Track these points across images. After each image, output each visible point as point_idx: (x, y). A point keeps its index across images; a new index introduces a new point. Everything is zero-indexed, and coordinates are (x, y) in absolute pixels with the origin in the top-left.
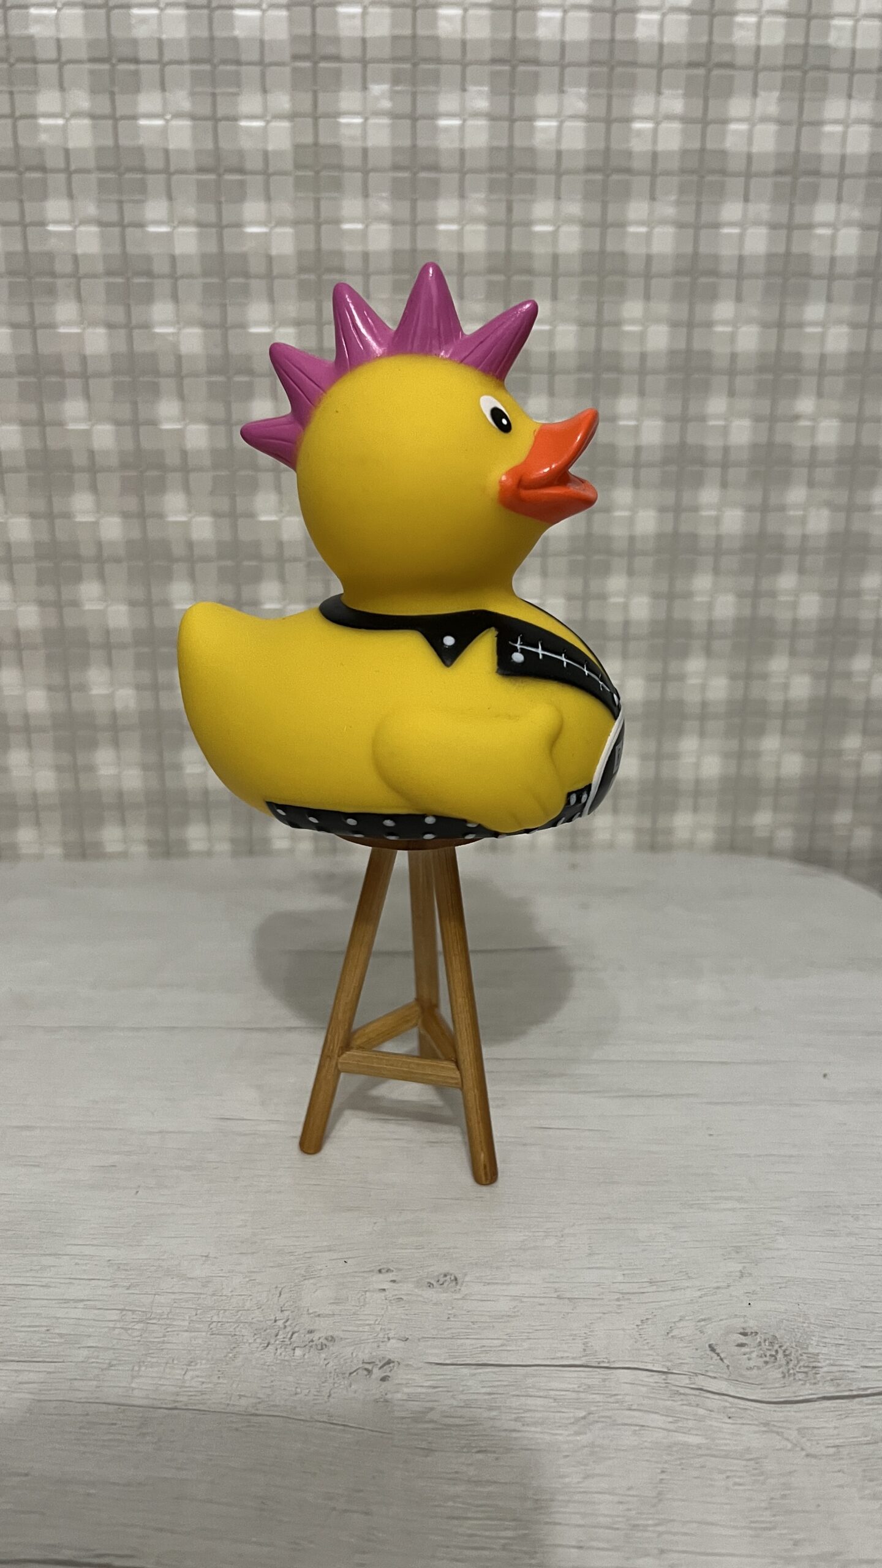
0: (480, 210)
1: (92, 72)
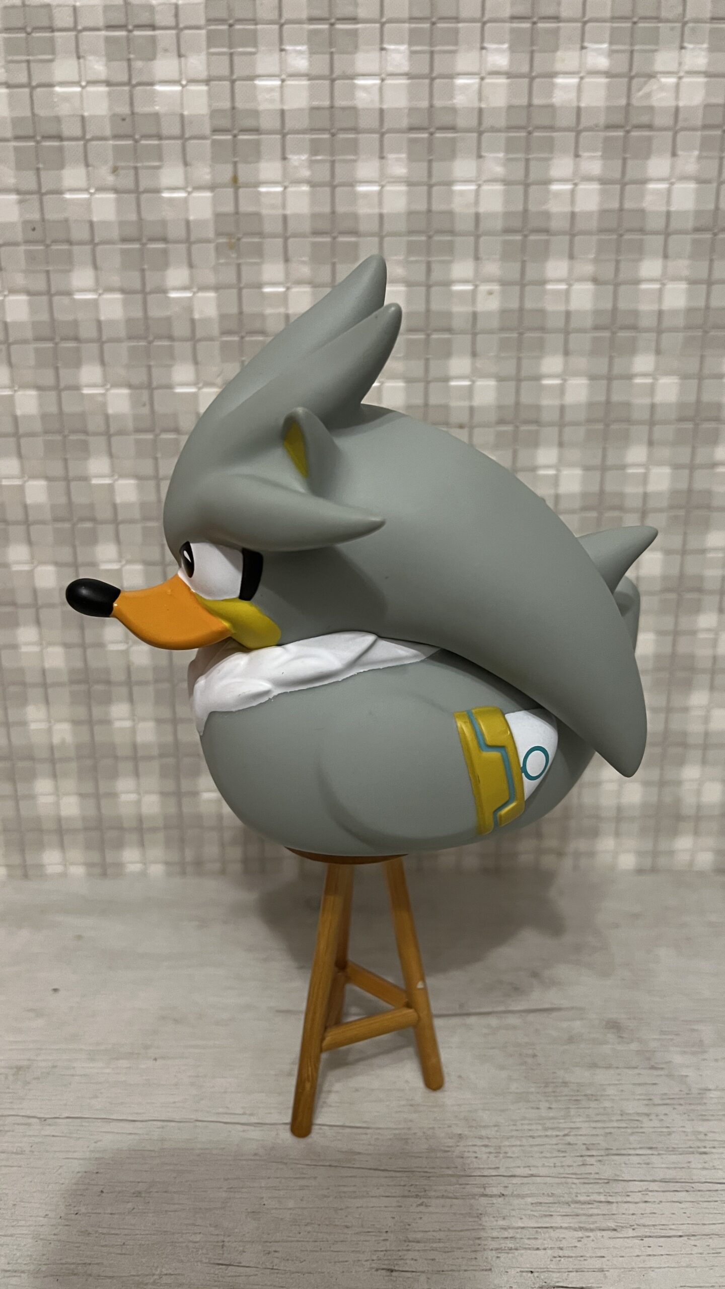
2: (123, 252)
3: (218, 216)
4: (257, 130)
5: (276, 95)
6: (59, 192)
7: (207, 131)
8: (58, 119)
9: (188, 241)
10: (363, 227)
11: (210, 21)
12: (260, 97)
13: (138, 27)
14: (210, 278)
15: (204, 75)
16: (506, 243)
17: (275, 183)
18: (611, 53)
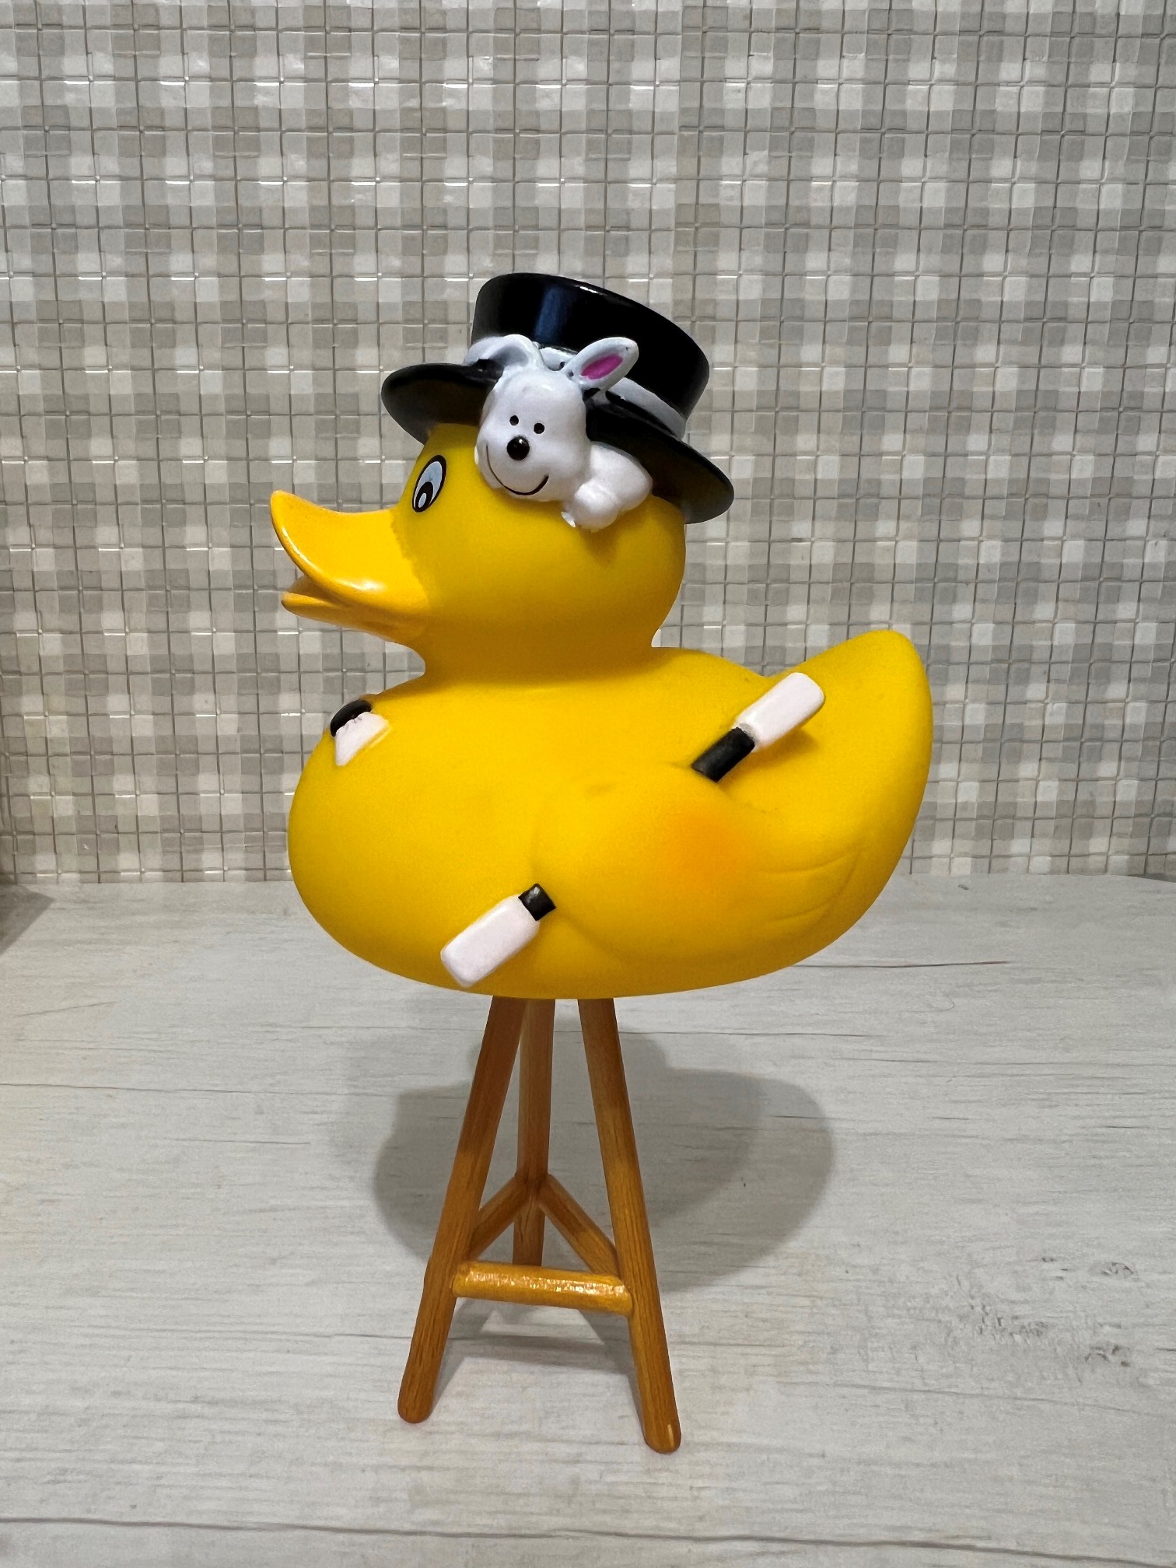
0: (848, 261)
1: (496, 141)
2: (588, 239)
3: (680, 207)
4: (722, 128)
5: (741, 96)
6: (533, 181)
7: (675, 126)
8: (537, 114)
9: (650, 230)
10: (814, 221)
11: (683, 27)
12: (726, 98)
13: (619, 31)
14: (668, 263)
15: (677, 77)
16: (945, 236)
17: (734, 177)
18: (1051, 62)
